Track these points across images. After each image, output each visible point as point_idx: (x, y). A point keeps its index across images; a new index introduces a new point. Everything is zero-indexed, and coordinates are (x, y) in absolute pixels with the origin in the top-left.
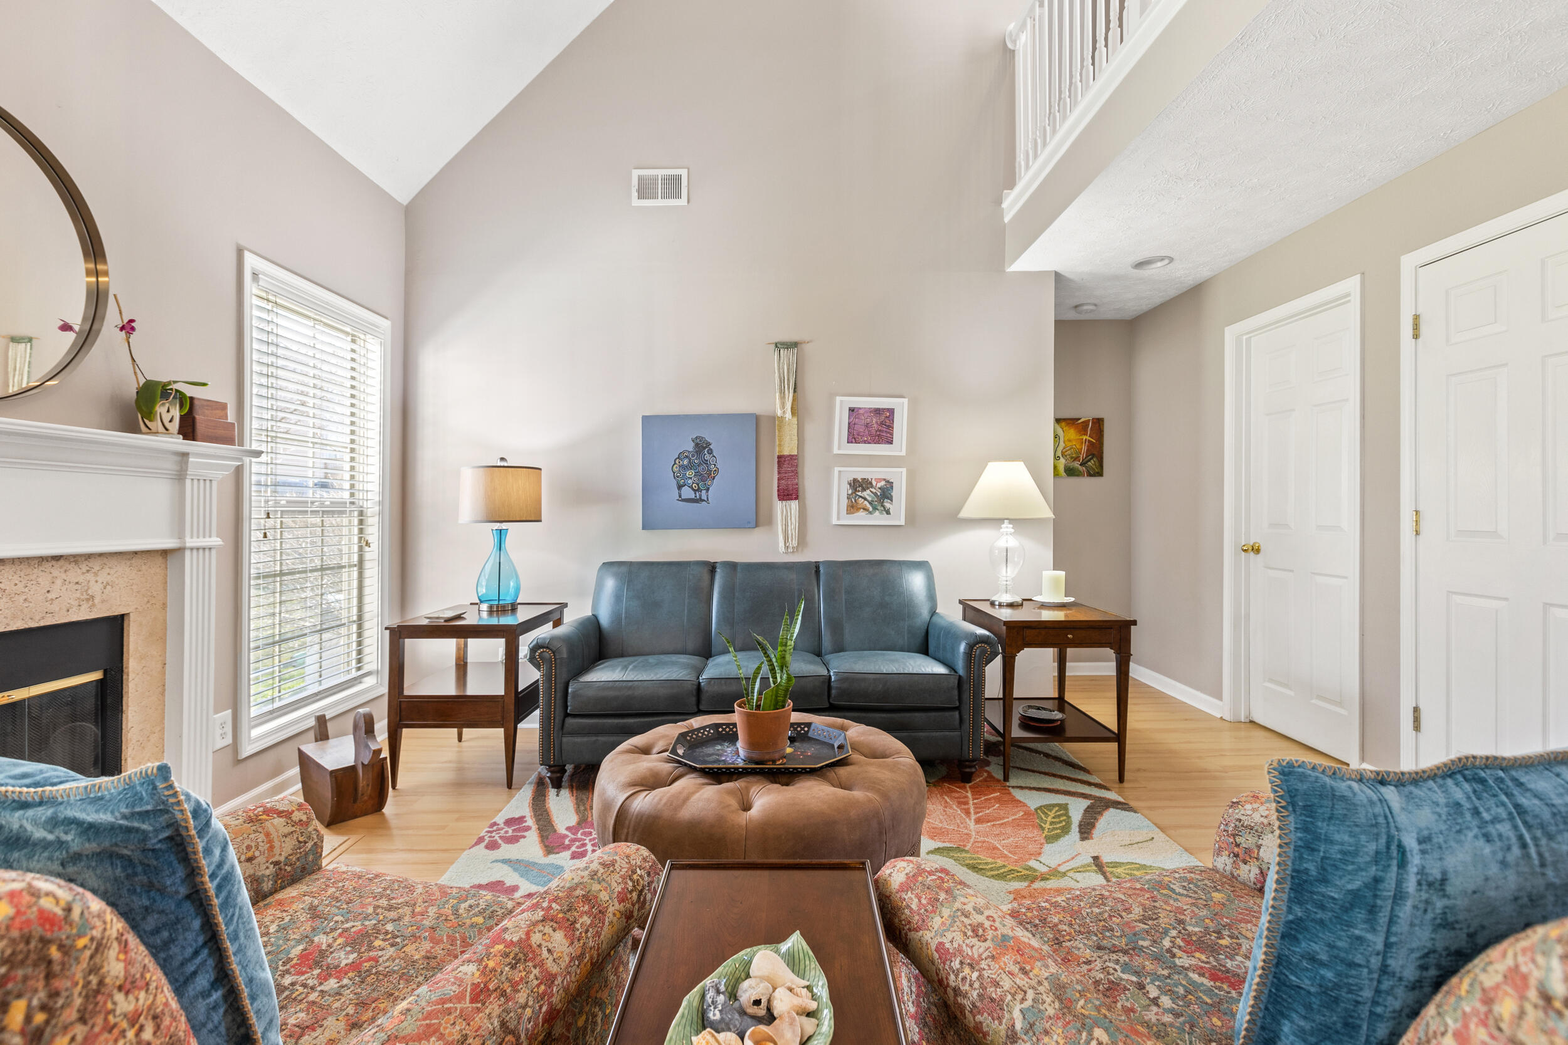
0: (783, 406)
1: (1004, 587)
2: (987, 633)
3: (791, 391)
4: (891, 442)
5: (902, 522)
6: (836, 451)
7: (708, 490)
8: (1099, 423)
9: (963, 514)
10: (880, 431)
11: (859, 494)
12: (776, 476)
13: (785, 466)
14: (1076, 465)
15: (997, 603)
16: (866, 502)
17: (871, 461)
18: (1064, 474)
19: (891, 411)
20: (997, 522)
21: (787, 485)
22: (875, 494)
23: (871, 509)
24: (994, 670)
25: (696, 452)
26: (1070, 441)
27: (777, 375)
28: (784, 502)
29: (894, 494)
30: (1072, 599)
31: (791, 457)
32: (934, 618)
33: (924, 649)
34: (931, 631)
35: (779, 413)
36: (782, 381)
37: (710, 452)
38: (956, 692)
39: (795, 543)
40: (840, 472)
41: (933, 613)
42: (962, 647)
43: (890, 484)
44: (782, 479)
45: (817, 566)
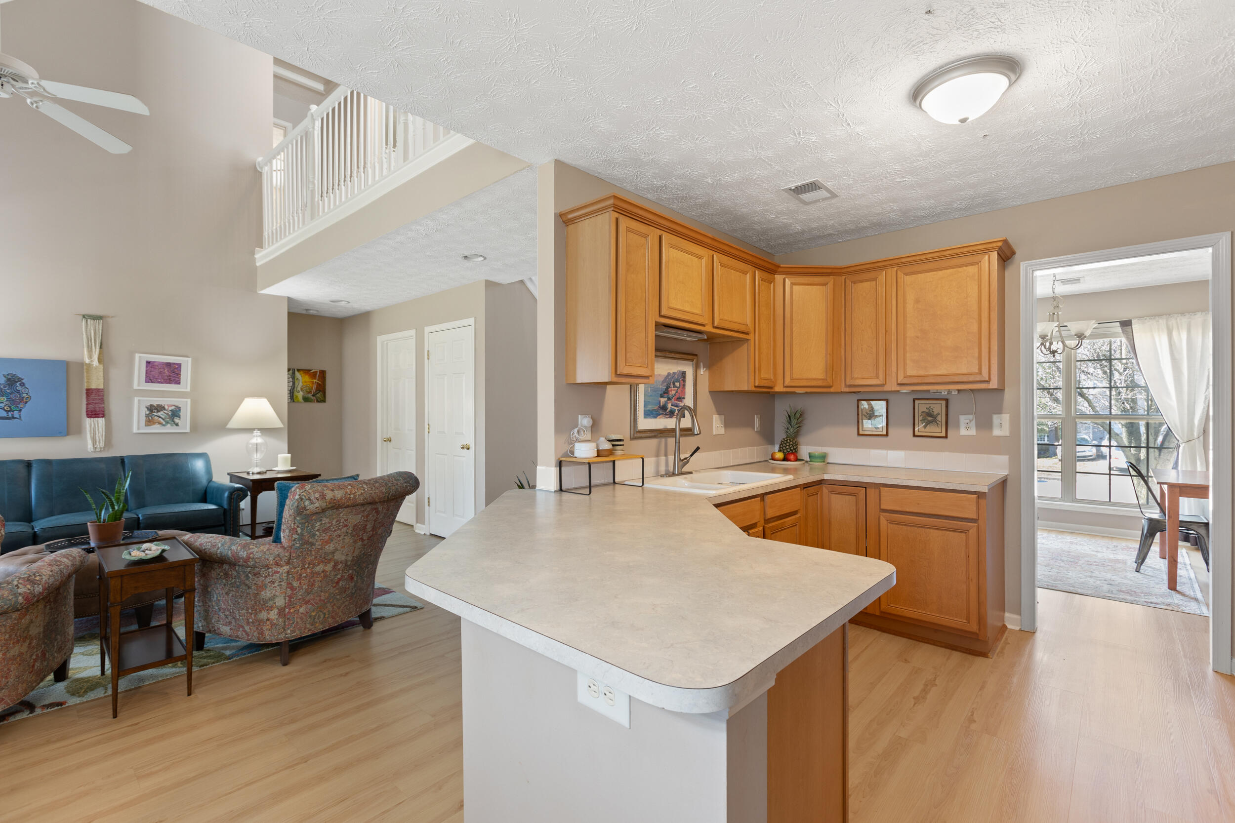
0: (90, 357)
1: (255, 464)
2: (241, 486)
3: (98, 350)
4: (179, 383)
5: (188, 430)
6: (136, 387)
7: (20, 411)
8: (323, 373)
9: (230, 426)
10: (170, 376)
11: (155, 414)
12: (84, 402)
13: (93, 396)
14: (310, 395)
15: (251, 473)
16: (160, 419)
17: (163, 394)
18: (302, 401)
19: (179, 365)
20: (250, 430)
21: (95, 408)
22: (167, 414)
23: (164, 423)
24: (245, 504)
25: (9, 384)
26: (306, 382)
27: (84, 336)
28: (92, 419)
29: (181, 414)
30: (295, 468)
31: (98, 390)
32: (210, 484)
33: (204, 500)
34: (208, 490)
35: (87, 361)
36: (89, 340)
37: (23, 385)
38: (222, 517)
39: (102, 445)
40: (139, 400)
41: (210, 480)
42: (226, 494)
43: (179, 409)
44: (90, 404)
45: (122, 460)
